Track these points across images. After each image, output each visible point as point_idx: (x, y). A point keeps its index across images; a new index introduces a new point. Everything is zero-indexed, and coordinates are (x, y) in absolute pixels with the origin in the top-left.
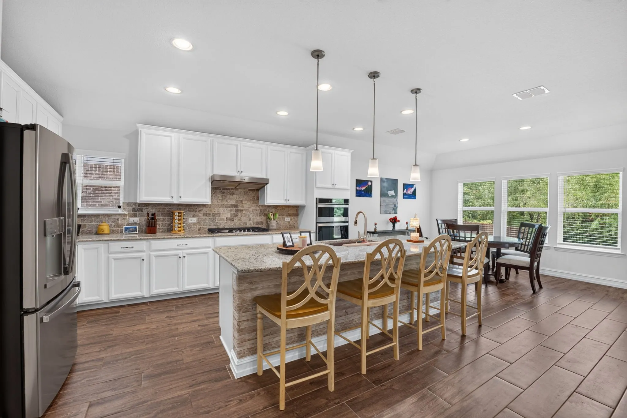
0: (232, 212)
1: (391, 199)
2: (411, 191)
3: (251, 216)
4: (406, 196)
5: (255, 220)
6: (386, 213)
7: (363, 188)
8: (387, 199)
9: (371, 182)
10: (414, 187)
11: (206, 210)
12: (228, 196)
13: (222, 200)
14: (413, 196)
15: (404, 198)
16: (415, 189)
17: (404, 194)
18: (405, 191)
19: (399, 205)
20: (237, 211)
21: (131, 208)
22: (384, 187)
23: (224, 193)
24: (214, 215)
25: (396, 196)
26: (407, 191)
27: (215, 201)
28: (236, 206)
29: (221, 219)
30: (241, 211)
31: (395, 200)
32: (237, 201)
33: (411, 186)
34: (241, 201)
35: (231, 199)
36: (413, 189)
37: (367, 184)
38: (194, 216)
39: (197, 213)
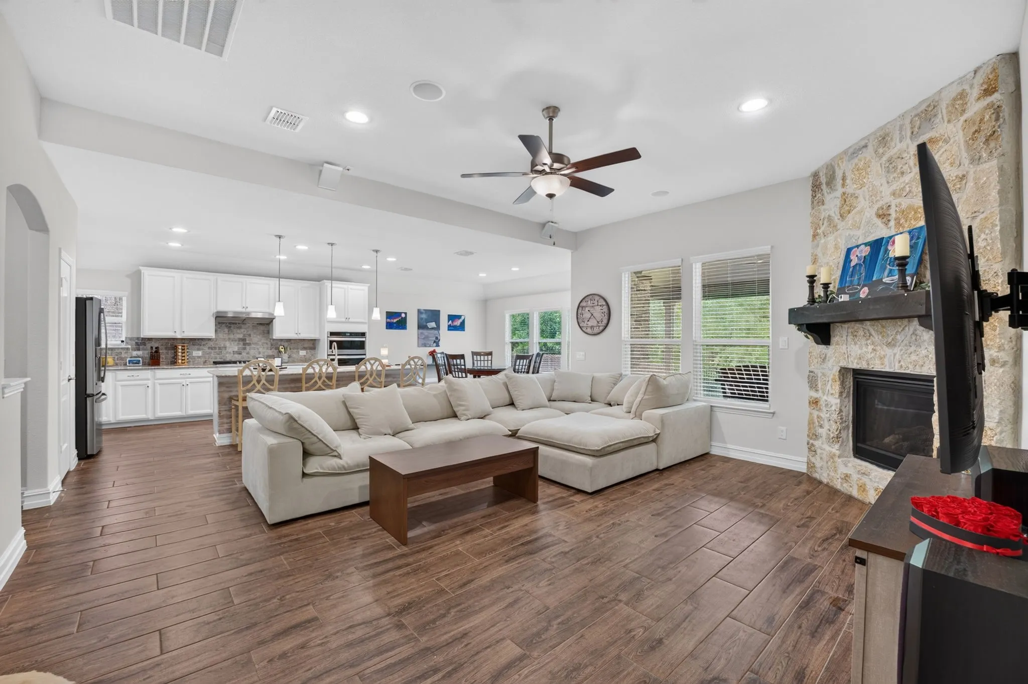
0: (240, 346)
1: (432, 331)
2: (458, 323)
3: (261, 350)
4: (451, 328)
5: (266, 354)
6: (425, 345)
7: (395, 321)
8: (425, 332)
9: (406, 314)
10: (463, 318)
11: (211, 344)
12: (235, 330)
13: (229, 334)
14: (462, 327)
15: (449, 330)
16: (464, 321)
17: (449, 326)
18: (450, 322)
19: (442, 338)
20: (244, 344)
21: (134, 343)
22: (422, 319)
23: (230, 327)
24: (220, 348)
25: (438, 328)
26: (452, 322)
27: (221, 335)
28: (244, 340)
29: (227, 353)
30: (249, 344)
31: (436, 332)
32: (244, 335)
33: (459, 317)
34: (250, 335)
35: (238, 333)
36: (461, 320)
37: (401, 316)
38: (199, 350)
39: (201, 347)
